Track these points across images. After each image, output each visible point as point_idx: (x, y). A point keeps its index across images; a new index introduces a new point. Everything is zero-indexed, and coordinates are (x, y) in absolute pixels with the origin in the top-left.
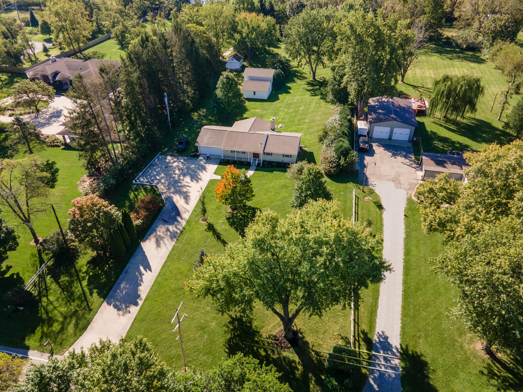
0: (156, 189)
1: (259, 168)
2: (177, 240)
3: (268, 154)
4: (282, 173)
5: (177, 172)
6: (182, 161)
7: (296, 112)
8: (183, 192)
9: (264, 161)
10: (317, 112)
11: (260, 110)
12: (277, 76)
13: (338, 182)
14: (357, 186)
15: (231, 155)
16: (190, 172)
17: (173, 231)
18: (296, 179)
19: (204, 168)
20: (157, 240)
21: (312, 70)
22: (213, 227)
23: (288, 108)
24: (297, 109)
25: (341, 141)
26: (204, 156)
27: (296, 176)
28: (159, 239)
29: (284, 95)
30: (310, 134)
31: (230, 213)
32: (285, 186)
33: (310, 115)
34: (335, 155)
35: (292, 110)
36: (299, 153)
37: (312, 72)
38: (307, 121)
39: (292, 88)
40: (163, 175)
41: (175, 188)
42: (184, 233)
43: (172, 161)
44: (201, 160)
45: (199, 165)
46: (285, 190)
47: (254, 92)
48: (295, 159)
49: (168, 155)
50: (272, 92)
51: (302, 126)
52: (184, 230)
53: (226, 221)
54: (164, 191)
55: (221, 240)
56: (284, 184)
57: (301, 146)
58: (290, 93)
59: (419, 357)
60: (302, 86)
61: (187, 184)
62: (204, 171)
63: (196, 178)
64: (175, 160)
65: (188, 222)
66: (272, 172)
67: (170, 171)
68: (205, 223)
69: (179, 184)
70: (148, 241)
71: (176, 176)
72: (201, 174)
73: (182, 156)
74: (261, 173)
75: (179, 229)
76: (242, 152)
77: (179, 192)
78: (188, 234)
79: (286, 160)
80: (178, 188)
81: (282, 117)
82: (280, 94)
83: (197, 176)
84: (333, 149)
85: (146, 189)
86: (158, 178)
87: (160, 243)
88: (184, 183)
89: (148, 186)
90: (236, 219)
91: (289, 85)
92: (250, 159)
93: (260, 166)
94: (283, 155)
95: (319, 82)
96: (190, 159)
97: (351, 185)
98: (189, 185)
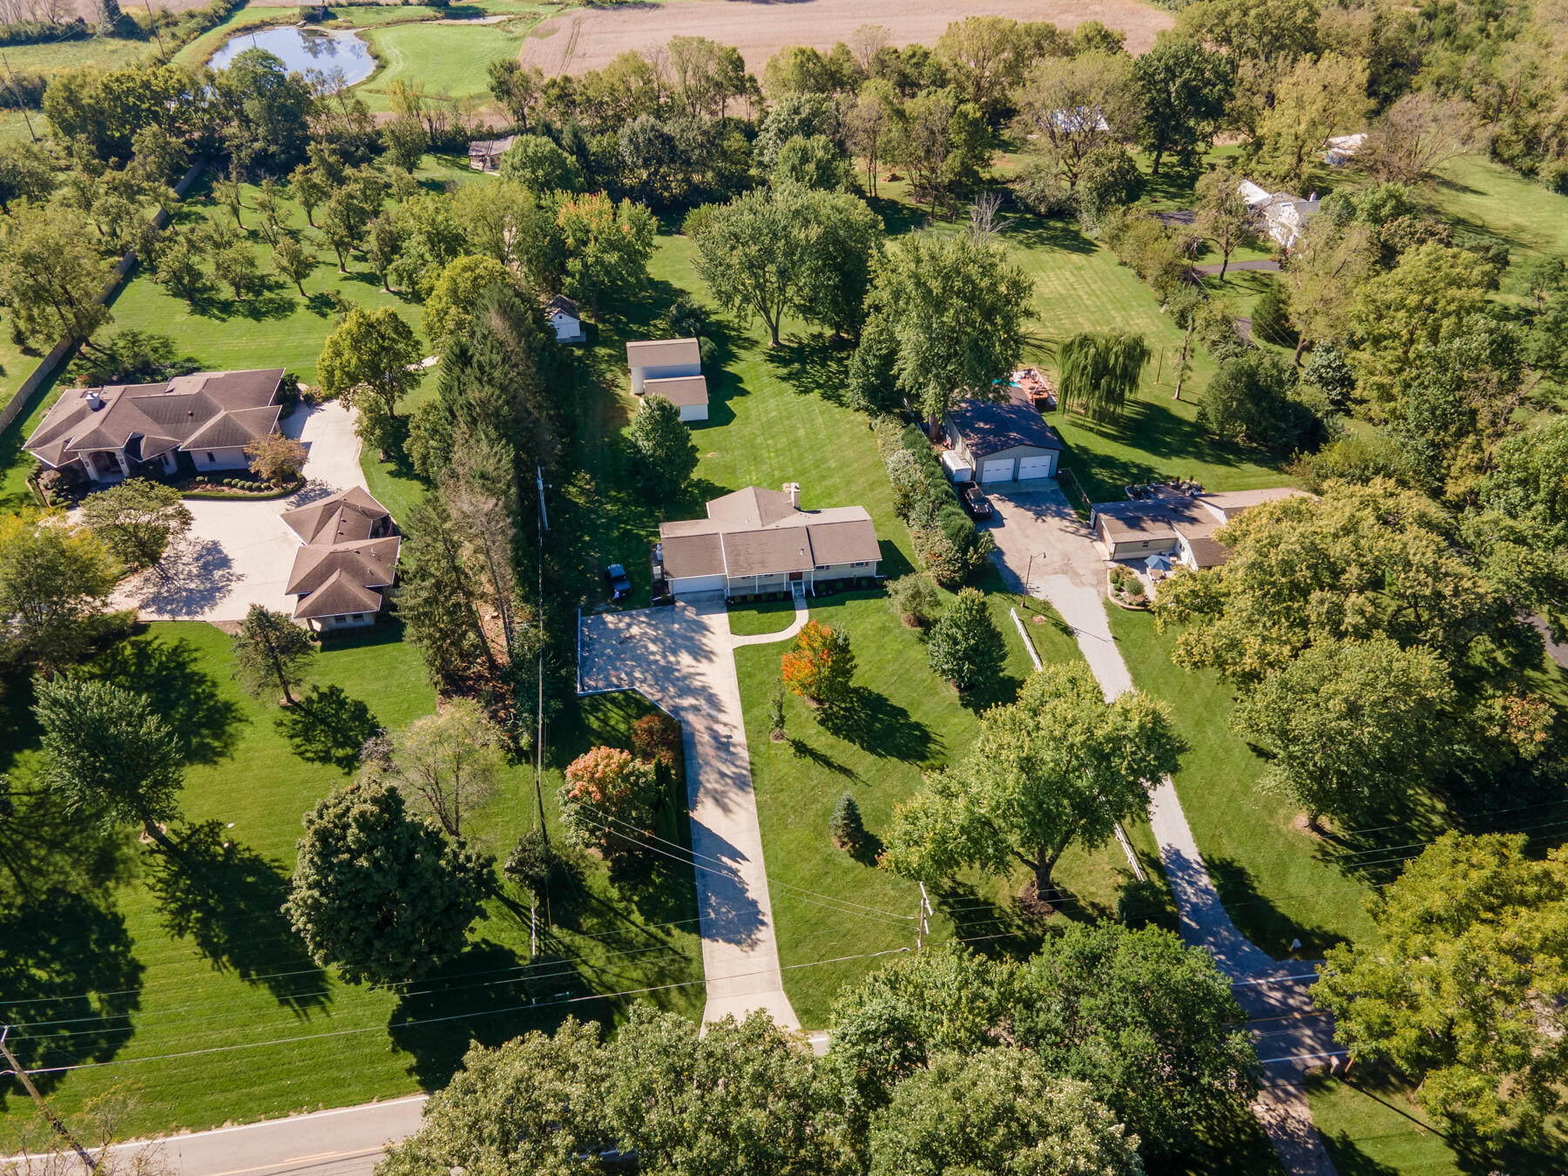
0: (638, 696)
1: (812, 601)
2: (755, 788)
3: (821, 568)
5: (652, 647)
6: (643, 619)
7: (796, 444)
8: (696, 688)
9: (816, 584)
10: (838, 436)
11: (715, 454)
12: (704, 353)
14: (1008, 598)
15: (743, 583)
16: (680, 641)
17: (734, 773)
19: (704, 628)
20: (717, 800)
21: (771, 325)
22: (804, 745)
23: (772, 438)
24: (792, 437)
26: (683, 598)
28: (718, 797)
29: (738, 399)
30: (859, 497)
31: (817, 710)
32: (886, 629)
33: (829, 447)
34: (951, 545)
35: (784, 440)
39: (744, 377)
41: (674, 685)
43: (622, 625)
44: (684, 609)
45: (686, 621)
46: (889, 637)
48: (875, 567)
49: (601, 613)
51: (832, 481)
52: (754, 767)
53: (822, 728)
54: (657, 697)
55: (836, 768)
56: (880, 625)
58: (749, 392)
59: (1230, 864)
60: (763, 368)
61: (692, 670)
62: (706, 632)
63: (702, 653)
64: (626, 620)
65: (751, 749)
66: (844, 604)
67: (634, 648)
68: (784, 742)
69: (677, 674)
70: (699, 807)
71: (658, 657)
72: (705, 640)
73: (633, 608)
74: (822, 611)
75: (743, 768)
76: (770, 575)
77: (686, 691)
78: (767, 771)
80: (681, 683)
81: (774, 464)
82: (729, 399)
83: (700, 648)
84: (942, 532)
85: (615, 703)
87: (726, 804)
88: (685, 669)
89: (615, 695)
90: (837, 718)
91: (731, 370)
92: (788, 586)
93: (812, 597)
94: (853, 564)
95: (792, 349)
96: (657, 612)
97: (997, 598)
98: (698, 671)
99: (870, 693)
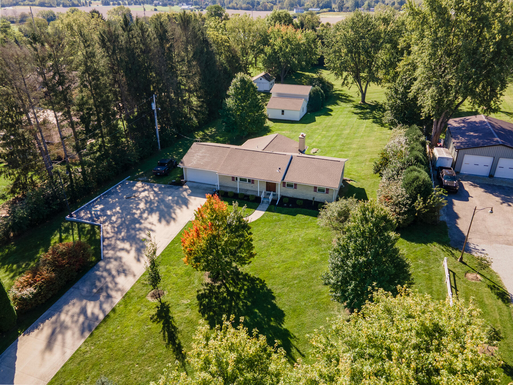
0: (98, 231)
1: (273, 207)
2: (92, 335)
3: (290, 185)
4: (311, 218)
5: (142, 206)
6: (156, 189)
7: (338, 135)
8: (139, 239)
9: (282, 197)
10: (369, 137)
11: (289, 133)
12: (314, 93)
13: (412, 241)
14: (447, 250)
15: (231, 184)
16: (162, 207)
17: (93, 314)
18: (336, 229)
19: (186, 203)
21: (362, 91)
22: (168, 311)
23: (327, 131)
24: (339, 133)
25: (415, 170)
26: (191, 184)
27: (335, 224)
28: (58, 330)
29: (323, 117)
30: (358, 163)
31: (207, 285)
32: (316, 242)
33: (358, 140)
34: (404, 193)
35: (333, 133)
36: (341, 188)
37: (360, 94)
38: (354, 146)
39: (334, 110)
40: (118, 209)
41: (128, 231)
42: (109, 321)
43: (140, 190)
44: (186, 190)
45: (179, 197)
46: (314, 248)
47: (283, 111)
48: (335, 195)
49: (138, 181)
50: (306, 113)
51: (347, 153)
52: (112, 315)
53: (196, 301)
54: (108, 236)
55: (174, 344)
56: (313, 237)
57: (345, 178)
58: (331, 115)
60: (348, 109)
61: (149, 226)
62: (184, 207)
63: (168, 218)
64: (147, 187)
65: (127, 297)
66: (295, 215)
67: (132, 203)
68: (156, 301)
69: (137, 226)
70: (33, 334)
71: (138, 212)
72: (178, 211)
73: (158, 183)
74: (275, 216)
75: (104, 311)
76: (249, 181)
78: (116, 323)
79: (319, 197)
80: (133, 232)
81: (317, 140)
82: (317, 116)
83: (170, 215)
84: (401, 183)
85: (81, 231)
86: (109, 213)
87: (55, 340)
88: (145, 224)
89: (86, 225)
90: (216, 298)
91: (330, 107)
92: (261, 192)
93: (275, 204)
94: (315, 188)
95: (370, 105)
96: (168, 188)
97: (435, 247)
98: (153, 228)
99: (264, 285)
